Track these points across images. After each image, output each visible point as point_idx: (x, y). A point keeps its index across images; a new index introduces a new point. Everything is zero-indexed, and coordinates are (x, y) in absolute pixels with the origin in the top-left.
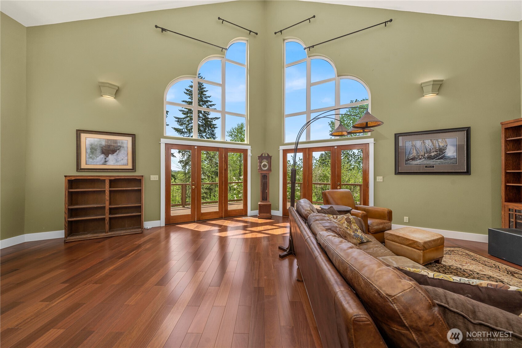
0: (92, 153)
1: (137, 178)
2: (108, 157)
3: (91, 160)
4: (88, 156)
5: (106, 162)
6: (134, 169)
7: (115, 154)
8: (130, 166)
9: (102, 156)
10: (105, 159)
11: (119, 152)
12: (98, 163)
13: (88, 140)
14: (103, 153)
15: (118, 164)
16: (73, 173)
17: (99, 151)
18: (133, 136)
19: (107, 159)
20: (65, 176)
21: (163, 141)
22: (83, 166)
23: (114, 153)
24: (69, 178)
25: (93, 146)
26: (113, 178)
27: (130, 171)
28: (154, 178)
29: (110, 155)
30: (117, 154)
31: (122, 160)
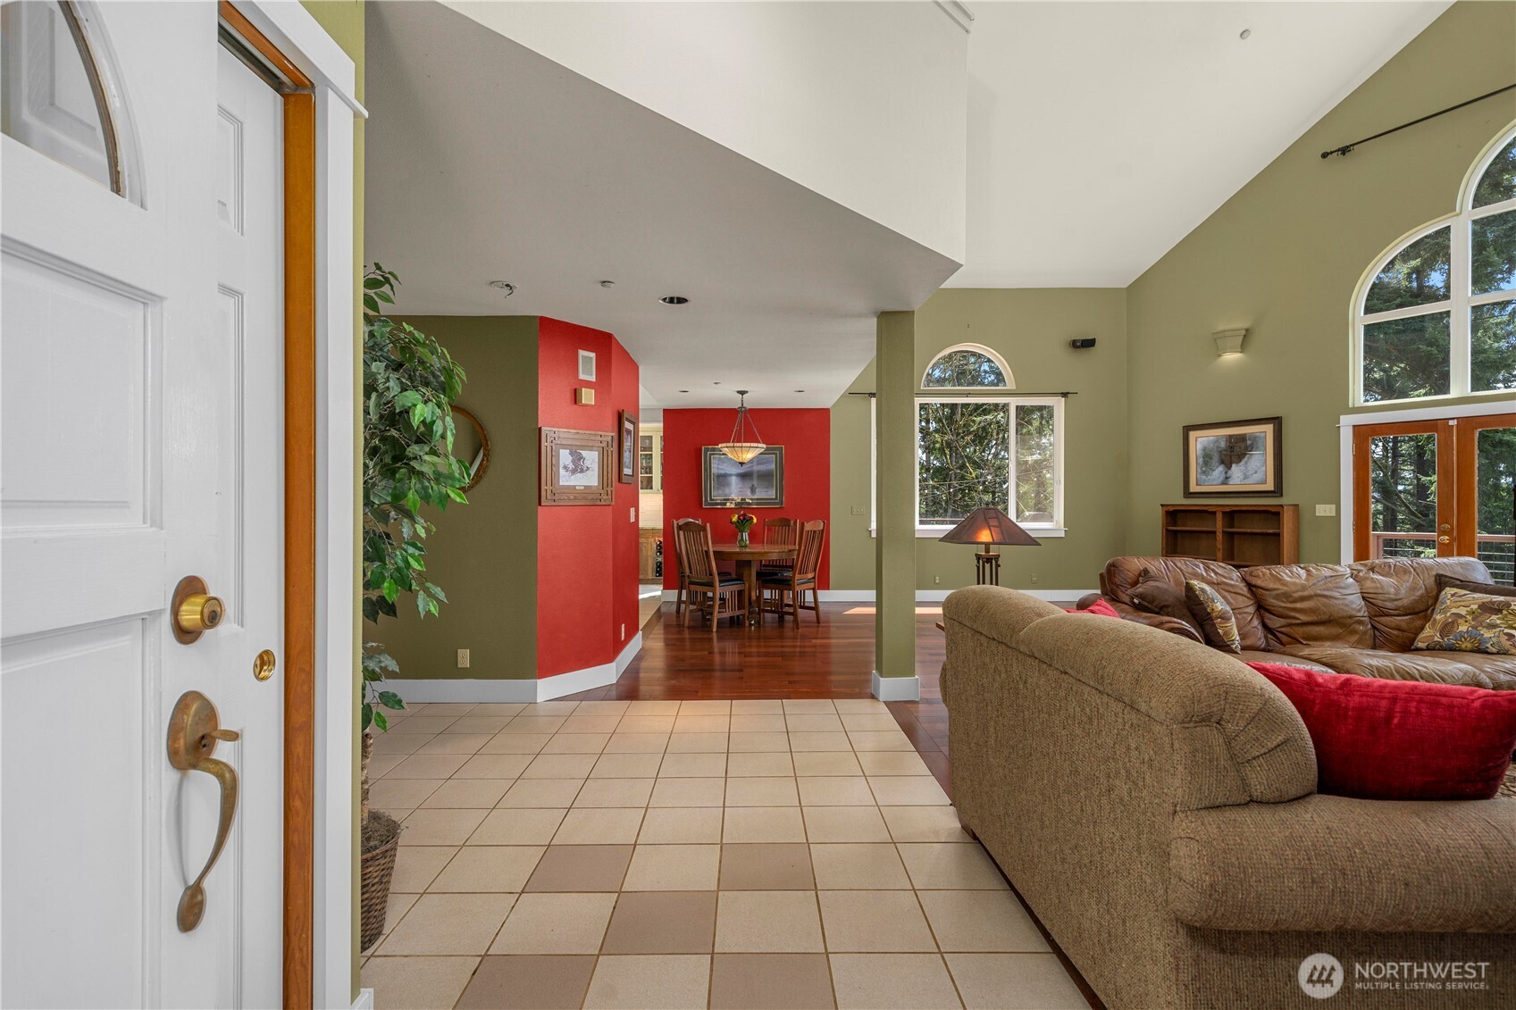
0: (1206, 463)
1: (1270, 509)
2: (1230, 468)
3: (1204, 477)
4: (1199, 470)
5: (1227, 478)
6: (1278, 491)
7: (1243, 462)
8: (1270, 486)
9: (1221, 468)
10: (1226, 473)
11: (1248, 458)
12: (1215, 483)
13: (1201, 441)
14: (1222, 462)
15: (1246, 481)
16: (1178, 499)
17: (1216, 458)
18: (1277, 422)
19: (1230, 472)
20: (1162, 505)
21: (1347, 422)
22: (1193, 488)
23: (1240, 461)
24: (1166, 509)
25: (1207, 451)
26: (1227, 509)
27: (1270, 495)
28: (1323, 510)
29: (1234, 465)
30: (1246, 463)
31: (1256, 472)
